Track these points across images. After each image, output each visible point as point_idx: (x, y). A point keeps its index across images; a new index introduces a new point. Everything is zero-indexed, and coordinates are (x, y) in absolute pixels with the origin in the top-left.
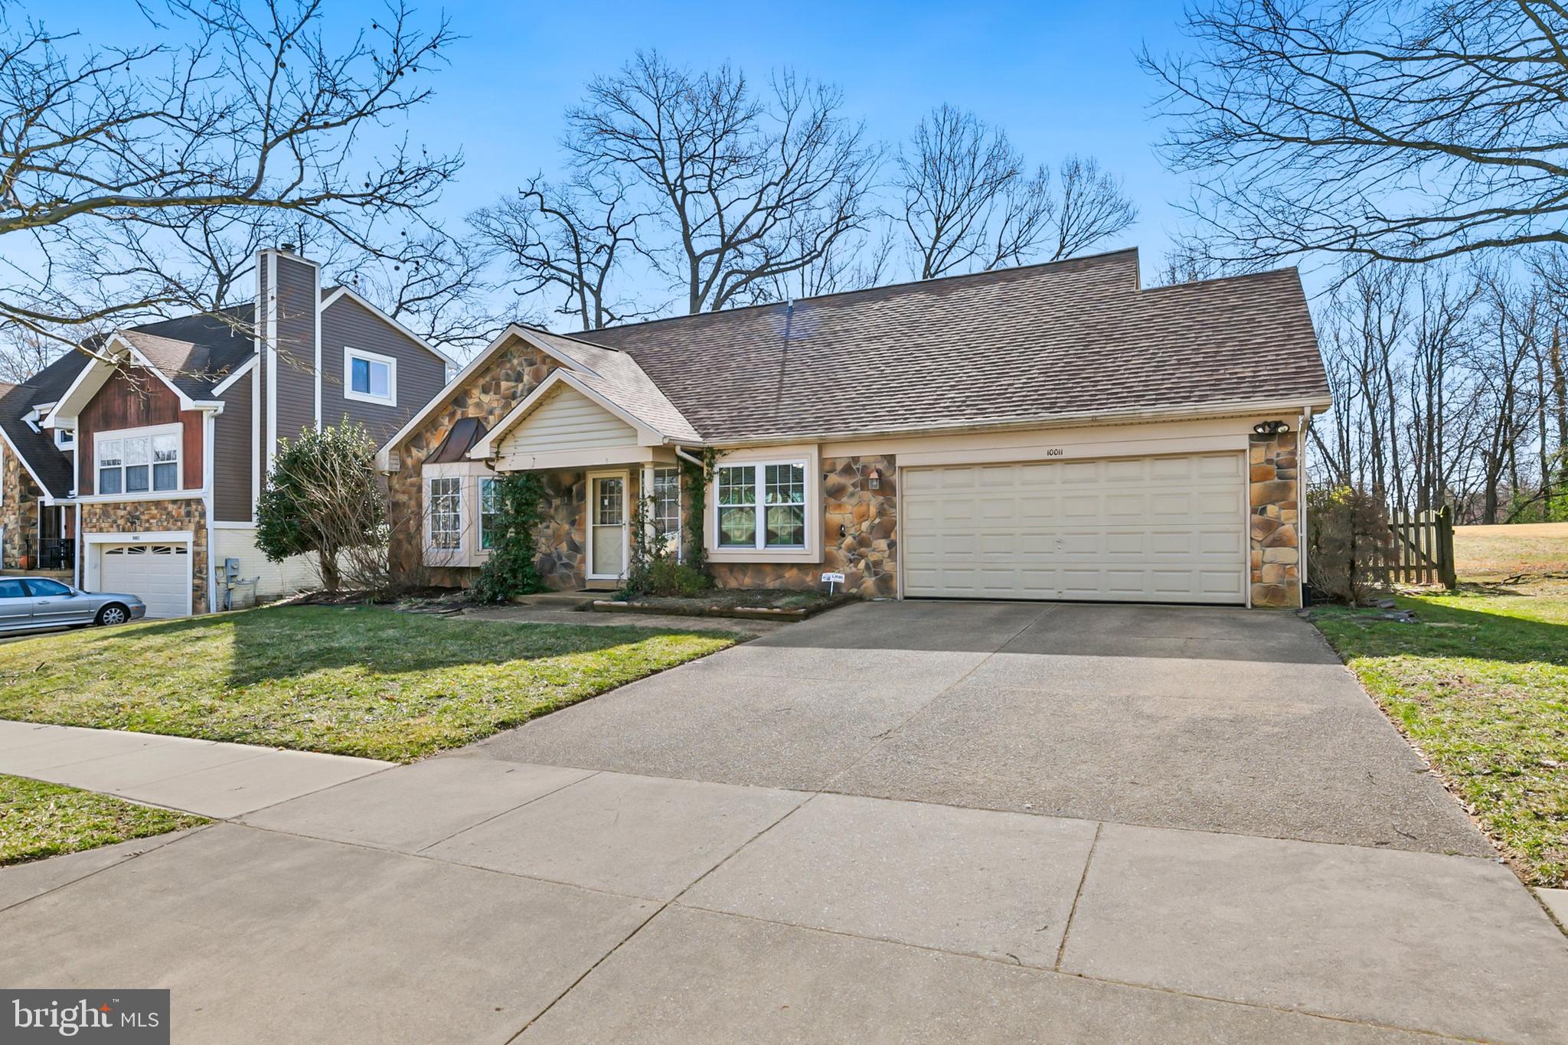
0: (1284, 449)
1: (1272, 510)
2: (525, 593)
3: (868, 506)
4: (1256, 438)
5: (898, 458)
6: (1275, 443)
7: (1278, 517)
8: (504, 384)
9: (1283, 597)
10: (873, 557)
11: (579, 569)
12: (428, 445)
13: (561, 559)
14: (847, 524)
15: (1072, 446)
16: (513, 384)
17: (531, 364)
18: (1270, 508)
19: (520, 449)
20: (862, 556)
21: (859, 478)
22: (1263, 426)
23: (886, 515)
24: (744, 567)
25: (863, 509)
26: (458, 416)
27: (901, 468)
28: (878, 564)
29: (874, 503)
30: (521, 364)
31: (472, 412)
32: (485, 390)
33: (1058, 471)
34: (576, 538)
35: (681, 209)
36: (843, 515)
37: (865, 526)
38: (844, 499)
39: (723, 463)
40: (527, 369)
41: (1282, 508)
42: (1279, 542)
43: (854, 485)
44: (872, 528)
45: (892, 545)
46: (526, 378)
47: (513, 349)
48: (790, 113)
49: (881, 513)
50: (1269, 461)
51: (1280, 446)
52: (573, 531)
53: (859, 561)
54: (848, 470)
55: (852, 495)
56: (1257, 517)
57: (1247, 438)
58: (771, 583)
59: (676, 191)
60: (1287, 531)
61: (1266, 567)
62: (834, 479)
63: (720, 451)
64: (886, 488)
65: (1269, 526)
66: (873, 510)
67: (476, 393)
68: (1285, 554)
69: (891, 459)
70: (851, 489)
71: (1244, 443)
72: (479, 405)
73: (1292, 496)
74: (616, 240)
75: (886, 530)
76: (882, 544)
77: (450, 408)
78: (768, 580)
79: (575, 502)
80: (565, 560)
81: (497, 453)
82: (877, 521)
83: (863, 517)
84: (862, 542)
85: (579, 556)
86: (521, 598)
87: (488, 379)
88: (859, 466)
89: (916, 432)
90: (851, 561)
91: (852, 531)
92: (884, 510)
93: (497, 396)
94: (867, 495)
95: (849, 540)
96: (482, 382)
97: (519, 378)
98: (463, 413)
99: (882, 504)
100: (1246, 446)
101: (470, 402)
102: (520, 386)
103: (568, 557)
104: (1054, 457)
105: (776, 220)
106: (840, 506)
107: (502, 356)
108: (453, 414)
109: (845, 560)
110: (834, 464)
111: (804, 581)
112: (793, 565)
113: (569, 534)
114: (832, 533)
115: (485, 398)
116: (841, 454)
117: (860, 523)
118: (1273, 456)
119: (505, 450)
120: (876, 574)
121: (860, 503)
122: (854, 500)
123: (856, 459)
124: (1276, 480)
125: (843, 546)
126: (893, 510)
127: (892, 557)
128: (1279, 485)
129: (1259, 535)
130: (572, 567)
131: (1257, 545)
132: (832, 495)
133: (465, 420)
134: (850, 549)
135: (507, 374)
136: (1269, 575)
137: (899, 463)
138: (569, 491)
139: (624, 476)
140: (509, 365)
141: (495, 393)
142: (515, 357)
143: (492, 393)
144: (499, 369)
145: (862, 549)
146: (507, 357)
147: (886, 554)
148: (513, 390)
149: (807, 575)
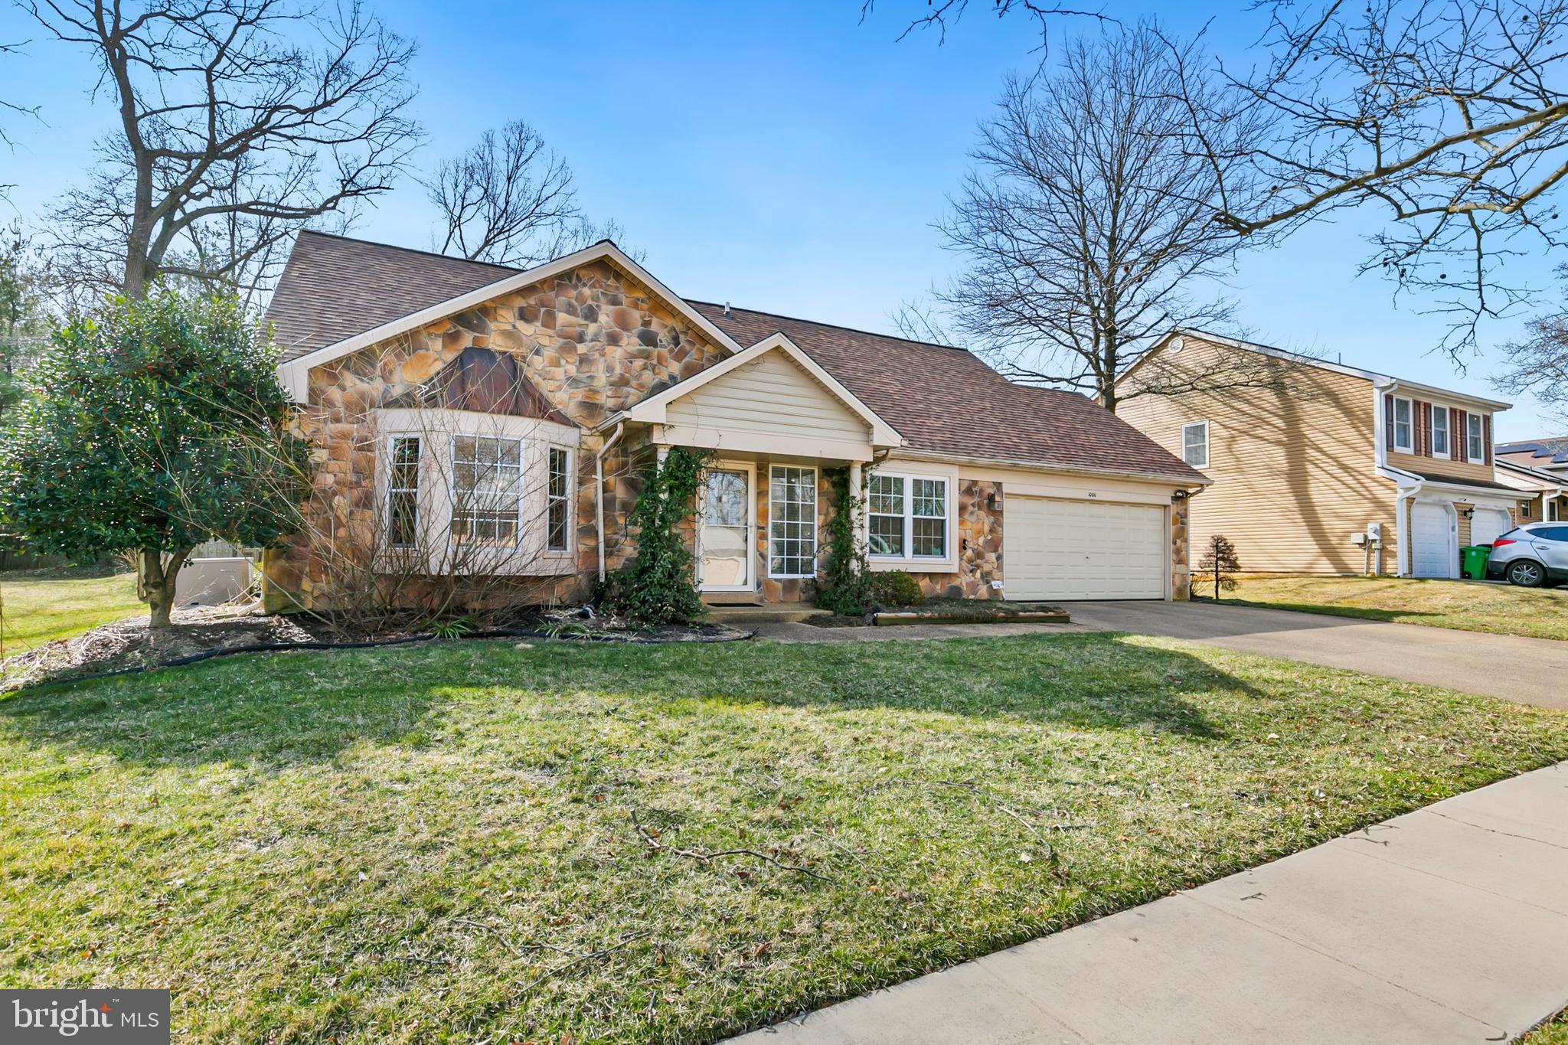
0: (1184, 507)
1: (1178, 541)
3: (983, 524)
4: (1174, 499)
5: (1004, 485)
6: (1180, 503)
7: (1180, 547)
8: (562, 318)
9: (1182, 594)
10: (987, 568)
12: (389, 378)
14: (968, 538)
15: (1105, 492)
17: (615, 302)
19: (702, 420)
20: (978, 567)
21: (976, 499)
22: (1179, 491)
23: (995, 532)
25: (980, 526)
26: (467, 340)
27: (1006, 494)
28: (989, 574)
29: (987, 521)
30: (595, 298)
31: (495, 342)
32: (524, 315)
36: (966, 531)
37: (981, 541)
38: (966, 517)
39: (875, 471)
41: (1181, 541)
42: (1181, 561)
43: (973, 505)
44: (987, 542)
45: (999, 558)
46: (603, 318)
47: (582, 273)
49: (991, 531)
50: (1178, 513)
53: (976, 570)
54: (969, 492)
55: (972, 513)
56: (1173, 546)
57: (1170, 498)
60: (1183, 554)
61: (1177, 576)
65: (1178, 552)
66: (987, 528)
67: (507, 318)
68: (1183, 569)
69: (998, 485)
70: (971, 508)
71: (1168, 501)
72: (511, 335)
73: (1185, 535)
75: (995, 545)
76: (992, 556)
77: (451, 332)
82: (989, 537)
83: (980, 532)
84: (979, 555)
88: (978, 489)
90: (972, 571)
91: (973, 544)
92: (995, 528)
93: (551, 332)
94: (981, 514)
95: (969, 552)
96: (520, 302)
97: (591, 315)
98: (477, 341)
99: (993, 524)
100: (1171, 504)
101: (493, 326)
102: (592, 328)
104: (1090, 498)
106: (962, 522)
107: (561, 278)
108: (455, 340)
109: (966, 569)
111: (935, 589)
112: (925, 574)
115: (525, 328)
117: (977, 539)
118: (1180, 510)
120: (988, 582)
121: (977, 521)
122: (973, 518)
123: (974, 483)
124: (1180, 525)
125: (965, 557)
126: (1001, 530)
127: (999, 568)
129: (1175, 557)
131: (1174, 563)
134: (970, 560)
135: (570, 305)
137: (1006, 489)
139: (751, 468)
140: (573, 293)
141: (543, 325)
142: (585, 285)
143: (539, 324)
144: (552, 294)
145: (979, 561)
146: (570, 280)
147: (995, 566)
148: (579, 329)
149: (937, 583)
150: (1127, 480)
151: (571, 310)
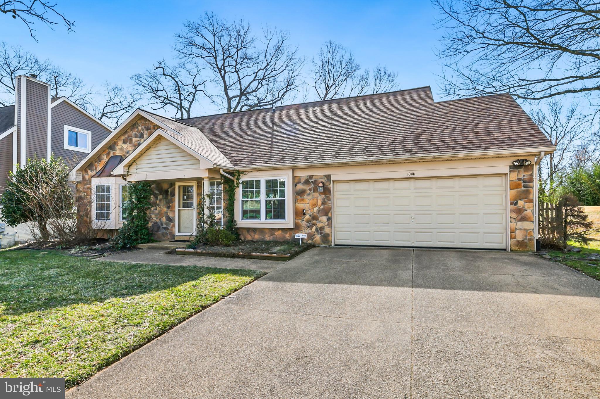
0: (527, 173)
1: (521, 203)
2: (142, 243)
3: (317, 200)
4: (513, 168)
5: (332, 176)
6: (522, 170)
7: (524, 207)
8: (134, 139)
9: (526, 246)
10: (320, 225)
11: (172, 230)
12: (96, 168)
13: (162, 225)
14: (306, 209)
15: (420, 171)
16: (139, 139)
17: (148, 129)
18: (519, 202)
19: (139, 170)
20: (314, 225)
21: (312, 186)
22: (518, 161)
23: (326, 204)
24: (255, 230)
25: (315, 201)
26: (111, 155)
27: (334, 181)
28: (322, 228)
29: (320, 199)
30: (143, 129)
31: (118, 153)
32: (125, 142)
33: (411, 184)
34: (170, 215)
35: (223, 78)
36: (304, 204)
37: (316, 210)
38: (305, 197)
39: (244, 178)
40: (146, 132)
41: (526, 202)
42: (524, 219)
43: (310, 190)
44: (319, 211)
45: (329, 219)
47: (139, 122)
48: (269, 41)
49: (323, 203)
50: (519, 179)
51: (525, 171)
52: (168, 211)
53: (313, 227)
54: (307, 182)
55: (309, 194)
56: (513, 207)
57: (508, 167)
58: (268, 238)
59: (221, 71)
60: (528, 213)
61: (517, 231)
62: (300, 187)
63: (243, 172)
64: (327, 191)
65: (519, 211)
66: (320, 202)
67: (120, 143)
68: (527, 225)
69: (328, 177)
70: (308, 192)
71: (507, 170)
72: (121, 149)
73: (531, 196)
74: (196, 91)
75: (326, 212)
76: (324, 219)
77: (107, 151)
78: (266, 236)
79: (170, 197)
80: (165, 226)
81: (128, 172)
82: (322, 207)
83: (315, 205)
84: (314, 218)
85: (172, 224)
86: (140, 246)
87: (126, 136)
88: (313, 180)
89: (343, 163)
90: (308, 227)
91: (309, 212)
92: (325, 202)
93: (131, 145)
94: (316, 194)
95: (307, 217)
96: (123, 138)
97: (142, 136)
98: (113, 153)
99: (324, 199)
100: (508, 172)
101: (117, 148)
103: (166, 224)
104: (411, 176)
105: (262, 85)
106: (303, 200)
107: (133, 126)
108: (108, 154)
109: (305, 226)
110: (300, 179)
111: (285, 237)
112: (279, 229)
113: (166, 213)
114: (299, 213)
115: (125, 146)
116: (304, 174)
117: (313, 209)
118: (521, 176)
119: (131, 171)
120: (321, 233)
121: (313, 199)
122: (310, 197)
123: (311, 177)
124: (523, 188)
125: (304, 219)
126: (329, 202)
127: (329, 225)
128: (524, 191)
129: (514, 215)
130: (168, 229)
131: (513, 220)
132: (299, 194)
133: (115, 157)
134: (308, 221)
135: (136, 134)
136: (519, 235)
137: (332, 179)
138: (166, 192)
139: (194, 184)
140: (136, 130)
141: (130, 144)
142: (140, 126)
143: (128, 144)
144: (131, 132)
145: (314, 221)
146: (135, 125)
147: (326, 224)
148: (138, 142)
149: (286, 233)
150: (434, 160)
151: (136, 136)
